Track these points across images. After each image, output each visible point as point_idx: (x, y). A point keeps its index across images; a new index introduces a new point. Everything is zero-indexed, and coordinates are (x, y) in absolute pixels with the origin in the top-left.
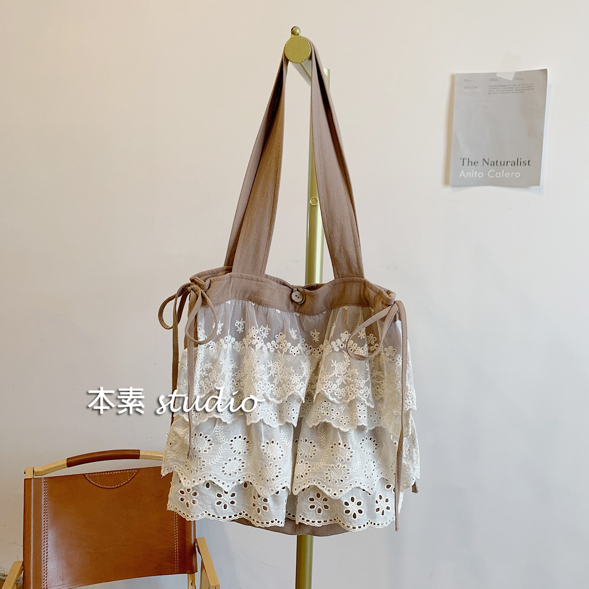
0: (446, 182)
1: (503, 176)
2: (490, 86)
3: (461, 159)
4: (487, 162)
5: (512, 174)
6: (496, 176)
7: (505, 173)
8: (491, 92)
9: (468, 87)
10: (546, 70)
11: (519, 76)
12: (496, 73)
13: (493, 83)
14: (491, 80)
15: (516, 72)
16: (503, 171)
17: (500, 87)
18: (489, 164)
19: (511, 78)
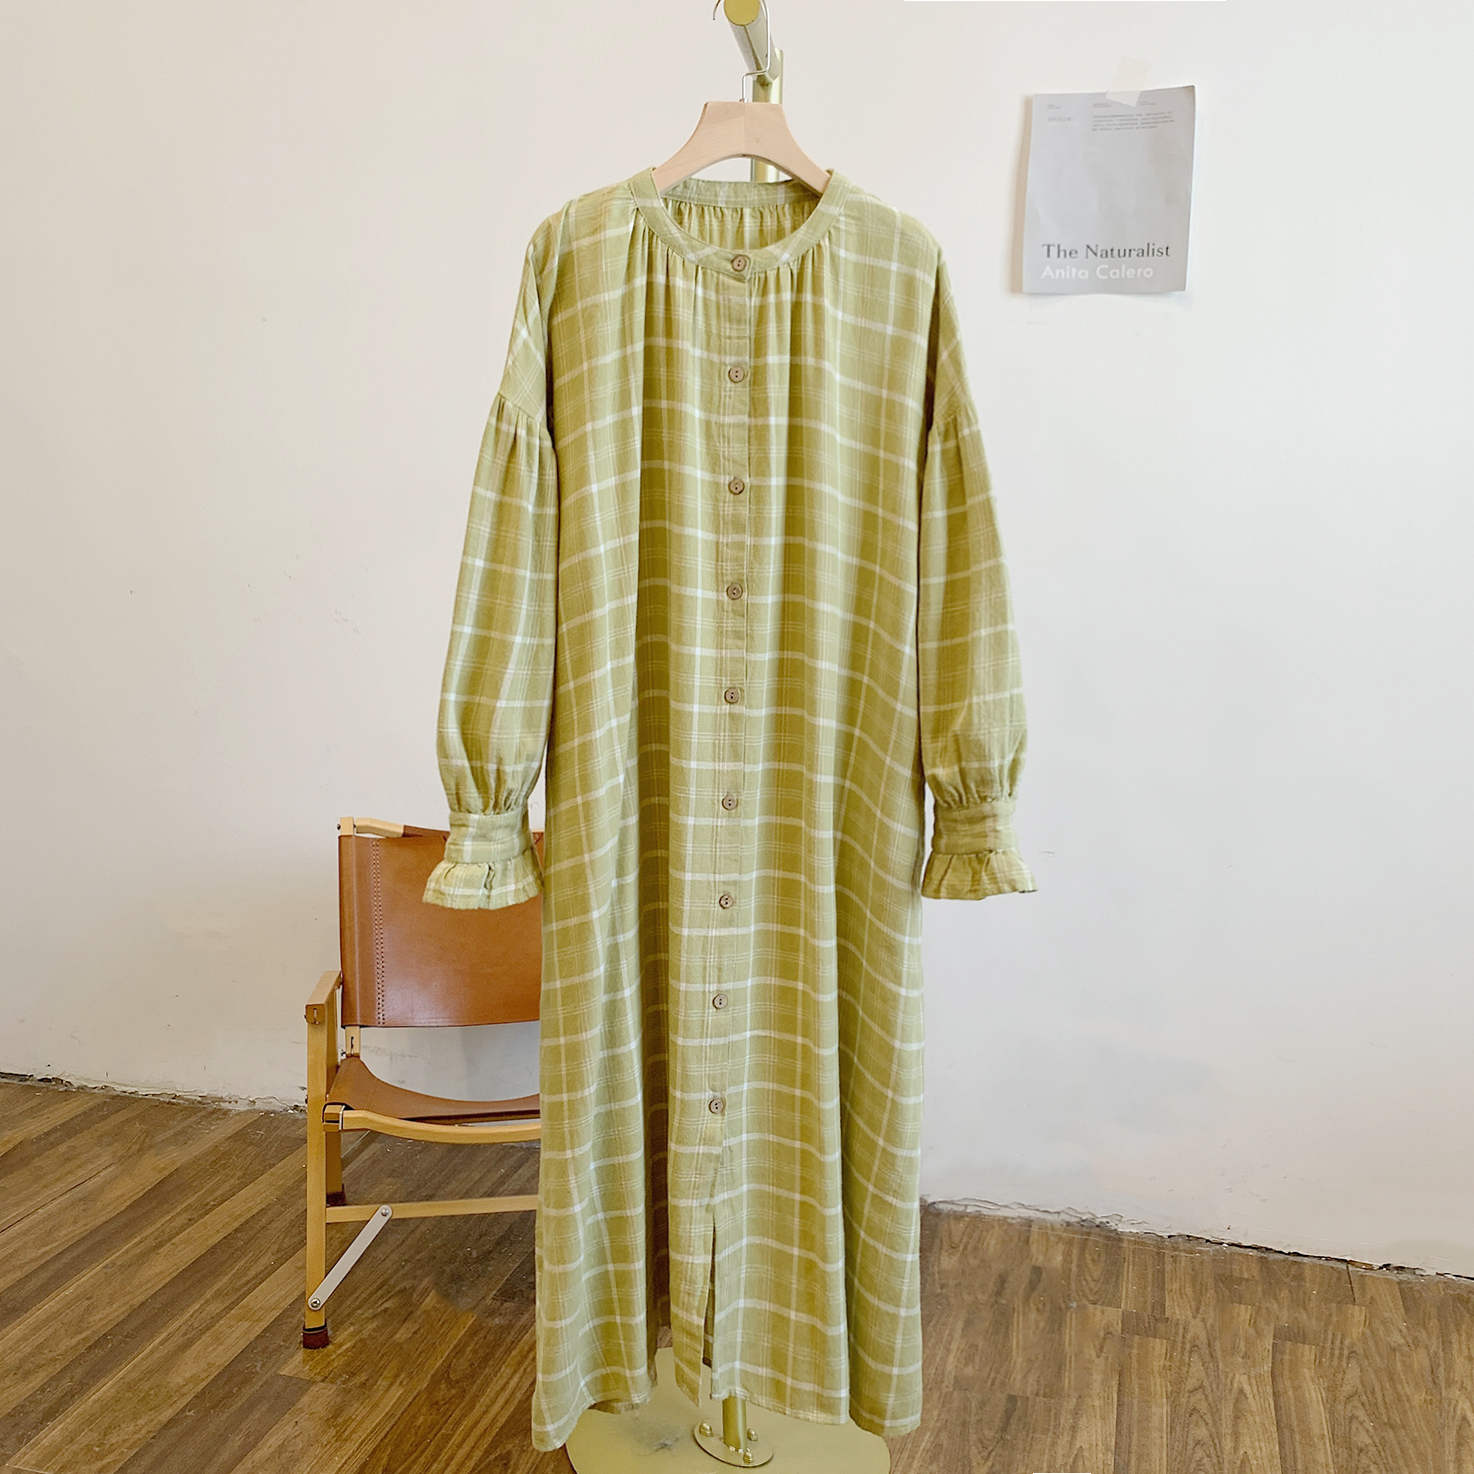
0: (1015, 288)
1: (1123, 275)
2: (1095, 117)
3: (1043, 245)
4: (1094, 249)
5: (1139, 270)
6: (1111, 275)
7: (1127, 270)
8: (1098, 128)
9: (1055, 119)
10: (1193, 87)
11: (1147, 98)
12: (1104, 94)
13: (1102, 112)
14: (1095, 105)
15: (1143, 92)
16: (1123, 267)
17: (1114, 118)
18: (1099, 254)
19: (1133, 102)
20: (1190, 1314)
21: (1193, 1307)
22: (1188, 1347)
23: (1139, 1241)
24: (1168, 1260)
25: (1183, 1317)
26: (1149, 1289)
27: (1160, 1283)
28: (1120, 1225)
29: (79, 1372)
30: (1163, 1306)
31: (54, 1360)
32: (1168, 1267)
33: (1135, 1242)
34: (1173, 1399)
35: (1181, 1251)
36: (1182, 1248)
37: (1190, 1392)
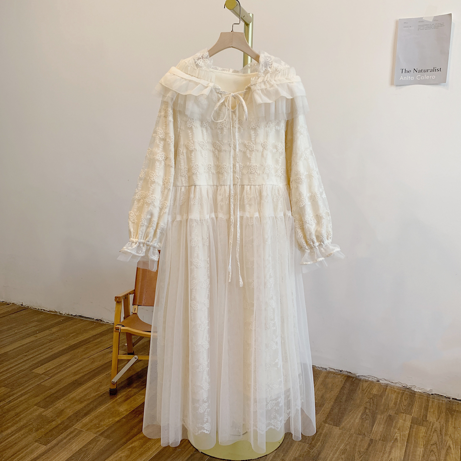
0: (392, 83)
1: (425, 78)
2: (419, 26)
3: (401, 69)
4: (416, 70)
5: (431, 76)
6: (421, 78)
8: (420, 29)
9: (406, 27)
10: (451, 14)
11: (436, 18)
12: (423, 18)
13: (421, 24)
14: (419, 22)
15: (434, 16)
16: (425, 75)
17: (425, 26)
18: (417, 72)
19: (431, 20)
20: (435, 420)
21: (437, 417)
22: (433, 430)
23: (421, 395)
24: (430, 402)
25: (433, 421)
26: (423, 410)
27: (426, 409)
28: (415, 389)
29: (95, 403)
30: (426, 416)
31: (89, 399)
32: (430, 404)
33: (420, 395)
34: (425, 446)
35: (435, 399)
36: (436, 398)
37: (431, 445)
